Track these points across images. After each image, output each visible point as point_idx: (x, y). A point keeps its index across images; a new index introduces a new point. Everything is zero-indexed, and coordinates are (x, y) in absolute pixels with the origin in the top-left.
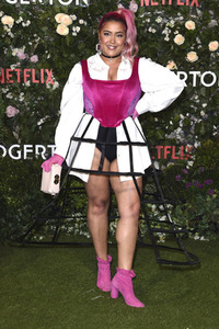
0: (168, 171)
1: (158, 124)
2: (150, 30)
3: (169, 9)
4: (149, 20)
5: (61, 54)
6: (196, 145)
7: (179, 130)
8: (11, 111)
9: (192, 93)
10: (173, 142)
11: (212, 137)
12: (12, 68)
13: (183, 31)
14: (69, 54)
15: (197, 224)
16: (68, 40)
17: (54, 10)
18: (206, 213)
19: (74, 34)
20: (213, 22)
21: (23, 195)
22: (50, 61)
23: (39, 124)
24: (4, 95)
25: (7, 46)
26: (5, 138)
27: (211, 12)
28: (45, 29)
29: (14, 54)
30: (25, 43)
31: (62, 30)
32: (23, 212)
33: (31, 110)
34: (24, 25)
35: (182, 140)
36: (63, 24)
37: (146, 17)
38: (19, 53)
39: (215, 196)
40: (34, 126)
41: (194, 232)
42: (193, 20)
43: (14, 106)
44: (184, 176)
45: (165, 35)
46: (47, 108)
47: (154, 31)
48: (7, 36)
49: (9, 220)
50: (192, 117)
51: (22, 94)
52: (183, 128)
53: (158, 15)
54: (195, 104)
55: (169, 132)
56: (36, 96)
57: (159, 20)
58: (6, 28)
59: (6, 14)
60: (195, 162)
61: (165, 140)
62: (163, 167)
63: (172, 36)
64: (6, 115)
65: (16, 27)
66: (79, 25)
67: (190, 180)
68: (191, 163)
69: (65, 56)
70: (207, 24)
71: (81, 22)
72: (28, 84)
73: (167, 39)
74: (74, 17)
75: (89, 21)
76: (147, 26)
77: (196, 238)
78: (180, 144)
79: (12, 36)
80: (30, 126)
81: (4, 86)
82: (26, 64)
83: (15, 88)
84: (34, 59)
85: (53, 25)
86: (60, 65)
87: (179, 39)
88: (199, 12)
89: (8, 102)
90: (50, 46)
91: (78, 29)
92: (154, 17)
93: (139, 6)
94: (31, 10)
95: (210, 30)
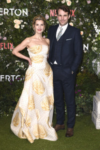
4: (54, 22)
5: (16, 37)
11: (81, 72)
14: (20, 36)
16: (19, 31)
17: (13, 18)
18: (78, 104)
19: (22, 28)
20: (81, 23)
22: (12, 40)
27: (80, 19)
28: (9, 26)
31: (17, 26)
33: (4, 60)
36: (17, 24)
39: (82, 97)
46: (10, 59)
66: (24, 24)
69: (18, 37)
70: (78, 24)
71: (25, 23)
72: (2, 49)
74: (22, 21)
75: (28, 23)
80: (3, 67)
84: (5, 38)
85: (13, 24)
86: (16, 41)
88: (75, 19)
90: (11, 33)
91: (24, 26)
95: (80, 27)
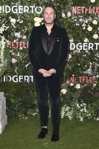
0: (84, 88)
1: (80, 67)
2: (76, 24)
3: (85, 15)
6: (97, 76)
7: (90, 69)
8: (14, 61)
9: (96, 53)
10: (87, 75)
12: (15, 41)
13: (92, 25)
15: (98, 113)
21: (19, 98)
23: (26, 66)
24: (11, 53)
25: (13, 32)
26: (11, 73)
29: (15, 35)
30: (21, 30)
32: (18, 106)
34: (20, 22)
35: (91, 74)
37: (75, 19)
38: (18, 35)
40: (24, 67)
41: (96, 117)
42: (96, 20)
43: (15, 58)
44: (92, 90)
45: (83, 27)
47: (78, 25)
48: (13, 27)
49: (12, 110)
50: (96, 64)
51: (19, 53)
52: (91, 69)
53: (80, 18)
54: (97, 58)
55: (85, 70)
56: (25, 54)
57: (81, 20)
58: (12, 24)
59: (13, 18)
60: (97, 84)
61: (83, 74)
62: (82, 86)
63: (87, 27)
64: (11, 62)
65: (17, 23)
67: (94, 93)
68: (95, 85)
73: (84, 28)
76: (75, 23)
77: (98, 119)
78: (90, 76)
79: (15, 27)
81: (11, 49)
82: (21, 39)
83: (16, 50)
87: (90, 29)
89: (12, 57)
92: (78, 19)
93: (72, 14)
94: (24, 16)
